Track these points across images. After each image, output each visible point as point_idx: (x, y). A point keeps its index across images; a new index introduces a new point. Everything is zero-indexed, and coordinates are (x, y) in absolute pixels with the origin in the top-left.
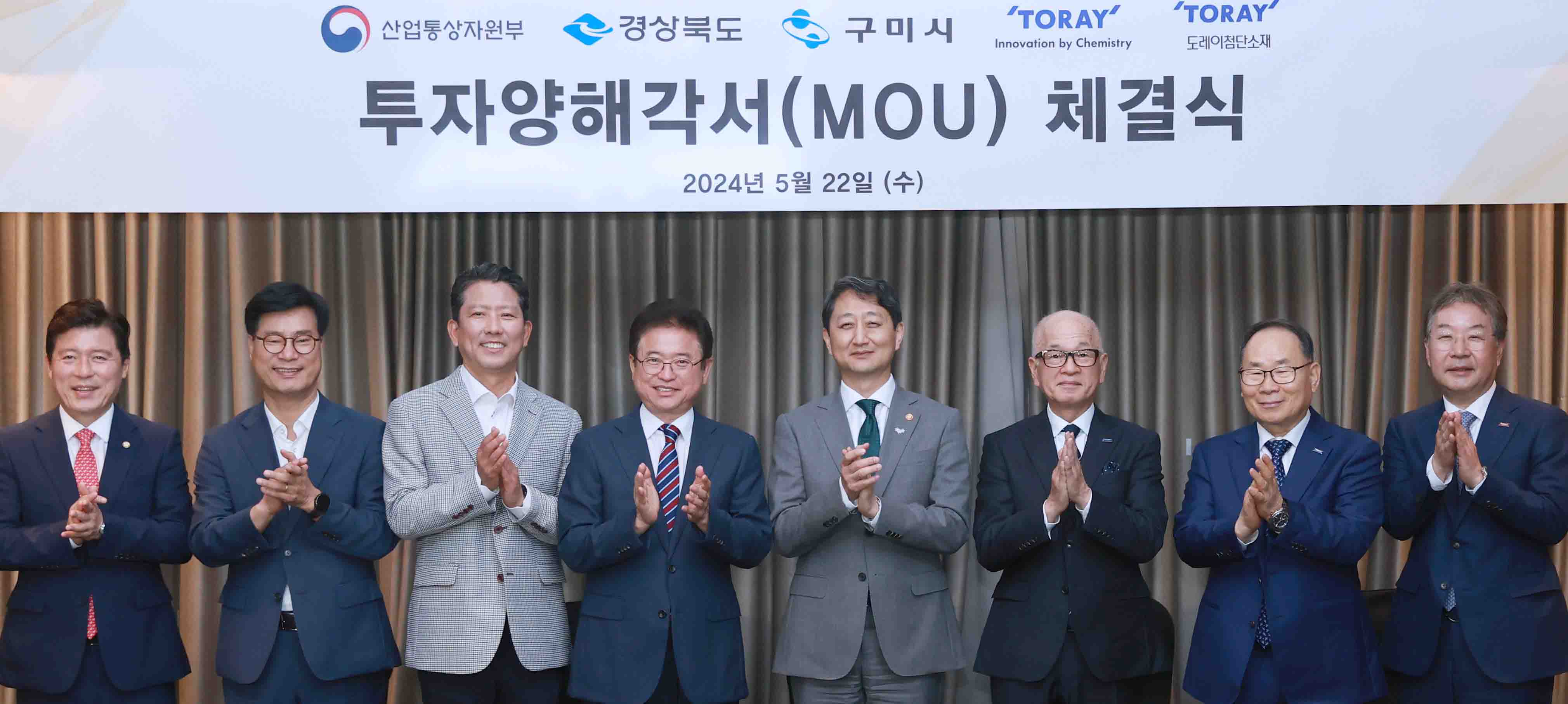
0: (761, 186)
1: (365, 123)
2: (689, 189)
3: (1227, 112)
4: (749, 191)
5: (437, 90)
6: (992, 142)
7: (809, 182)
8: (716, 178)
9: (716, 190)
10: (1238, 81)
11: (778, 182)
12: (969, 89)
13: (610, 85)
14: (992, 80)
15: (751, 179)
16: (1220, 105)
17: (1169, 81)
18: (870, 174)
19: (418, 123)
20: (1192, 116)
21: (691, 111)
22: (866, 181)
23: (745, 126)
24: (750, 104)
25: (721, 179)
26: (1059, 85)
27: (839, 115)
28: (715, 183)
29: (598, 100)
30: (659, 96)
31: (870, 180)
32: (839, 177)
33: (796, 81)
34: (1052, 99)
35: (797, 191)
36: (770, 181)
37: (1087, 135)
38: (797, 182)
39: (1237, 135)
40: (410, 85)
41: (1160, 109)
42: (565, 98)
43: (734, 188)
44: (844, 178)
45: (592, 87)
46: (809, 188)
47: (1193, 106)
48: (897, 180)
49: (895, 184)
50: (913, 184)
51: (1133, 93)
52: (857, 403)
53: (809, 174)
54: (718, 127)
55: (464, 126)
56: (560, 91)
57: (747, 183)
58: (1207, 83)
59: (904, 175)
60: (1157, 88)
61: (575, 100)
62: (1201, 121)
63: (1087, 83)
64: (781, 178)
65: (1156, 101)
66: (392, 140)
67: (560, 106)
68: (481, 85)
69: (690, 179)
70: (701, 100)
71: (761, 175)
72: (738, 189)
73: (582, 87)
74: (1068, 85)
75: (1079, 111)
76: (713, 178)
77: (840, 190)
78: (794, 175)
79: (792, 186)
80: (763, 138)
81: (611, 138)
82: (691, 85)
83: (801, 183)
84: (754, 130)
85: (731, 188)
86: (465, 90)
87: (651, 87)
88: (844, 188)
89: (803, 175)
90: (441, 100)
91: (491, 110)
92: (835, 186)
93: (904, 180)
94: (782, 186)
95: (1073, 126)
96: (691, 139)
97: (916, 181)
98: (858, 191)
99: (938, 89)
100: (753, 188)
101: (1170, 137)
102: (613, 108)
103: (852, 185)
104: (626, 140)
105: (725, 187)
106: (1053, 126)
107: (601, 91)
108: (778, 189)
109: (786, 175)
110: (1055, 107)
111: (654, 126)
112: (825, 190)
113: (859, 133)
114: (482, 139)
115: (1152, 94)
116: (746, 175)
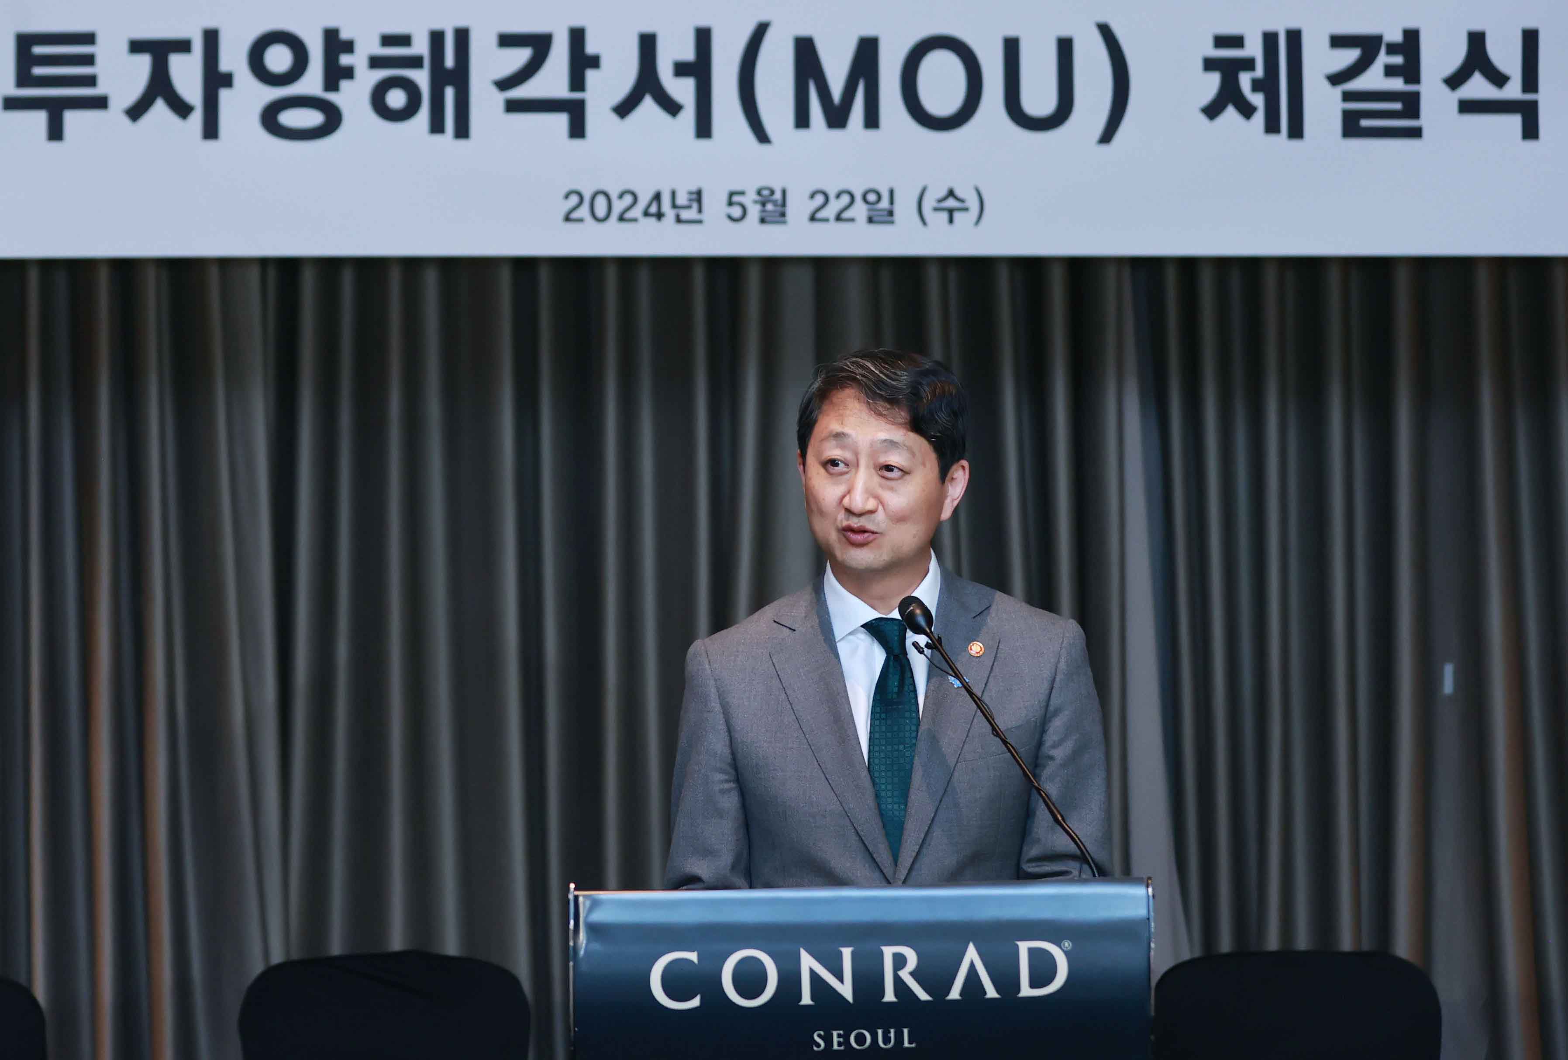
0: (700, 211)
1: (12, 104)
2: (574, 215)
3: (1513, 91)
4: (679, 220)
5: (137, 47)
6: (1107, 137)
7: (784, 204)
8: (621, 196)
9: (621, 219)
10: (1530, 39)
11: (730, 204)
12: (1065, 47)
13: (437, 38)
14: (1106, 31)
15: (682, 200)
16: (1499, 79)
17: (1412, 37)
18: (892, 192)
19: (101, 103)
20: (1453, 98)
21: (577, 82)
22: (884, 204)
23: (672, 107)
24: (681, 69)
25: (628, 199)
26: (1221, 41)
27: (837, 90)
28: (618, 206)
29: (415, 62)
30: (521, 56)
31: (892, 202)
32: (838, 196)
33: (761, 30)
34: (1210, 64)
35: (763, 221)
36: (715, 204)
37: (1272, 127)
38: (763, 204)
39: (1531, 131)
40: (89, 38)
41: (1397, 84)
42: (357, 60)
43: (652, 215)
44: (846, 199)
45: (404, 40)
46: (783, 215)
47: (1455, 81)
48: (940, 201)
49: (936, 209)
50: (966, 209)
51: (1351, 56)
52: (863, 626)
53: (784, 192)
54: (624, 109)
55: (182, 109)
56: (348, 47)
57: (674, 206)
58: (1477, 40)
59: (951, 193)
60: (1392, 49)
61: (376, 62)
62: (1468, 107)
63: (1270, 40)
64: (736, 198)
65: (1390, 71)
66: (55, 132)
67: (348, 73)
68: (211, 38)
69: (574, 199)
70: (594, 62)
71: (699, 193)
72: (659, 216)
73: (388, 40)
74: (1237, 41)
75: (1257, 85)
76: (614, 196)
77: (838, 218)
78: (759, 193)
79: (754, 211)
80: (704, 129)
81: (437, 127)
82: (577, 36)
83: (770, 207)
84: (688, 115)
85: (646, 214)
86: (183, 46)
87: (507, 41)
88: (846, 215)
89: (772, 192)
90: (144, 63)
91: (227, 80)
92: (830, 212)
93: (951, 203)
94: (736, 212)
95: (1247, 111)
96: (577, 130)
97: (973, 203)
98: (871, 220)
99: (1012, 47)
100: (685, 215)
101: (1416, 133)
102: (440, 76)
103: (860, 210)
104: (462, 131)
105: (637, 212)
106: (1212, 111)
107: (421, 47)
108: (730, 218)
109: (742, 193)
110: (1214, 81)
111: (513, 106)
112: (813, 218)
113: (872, 120)
114: (211, 130)
115: (1383, 59)
116: (673, 194)
